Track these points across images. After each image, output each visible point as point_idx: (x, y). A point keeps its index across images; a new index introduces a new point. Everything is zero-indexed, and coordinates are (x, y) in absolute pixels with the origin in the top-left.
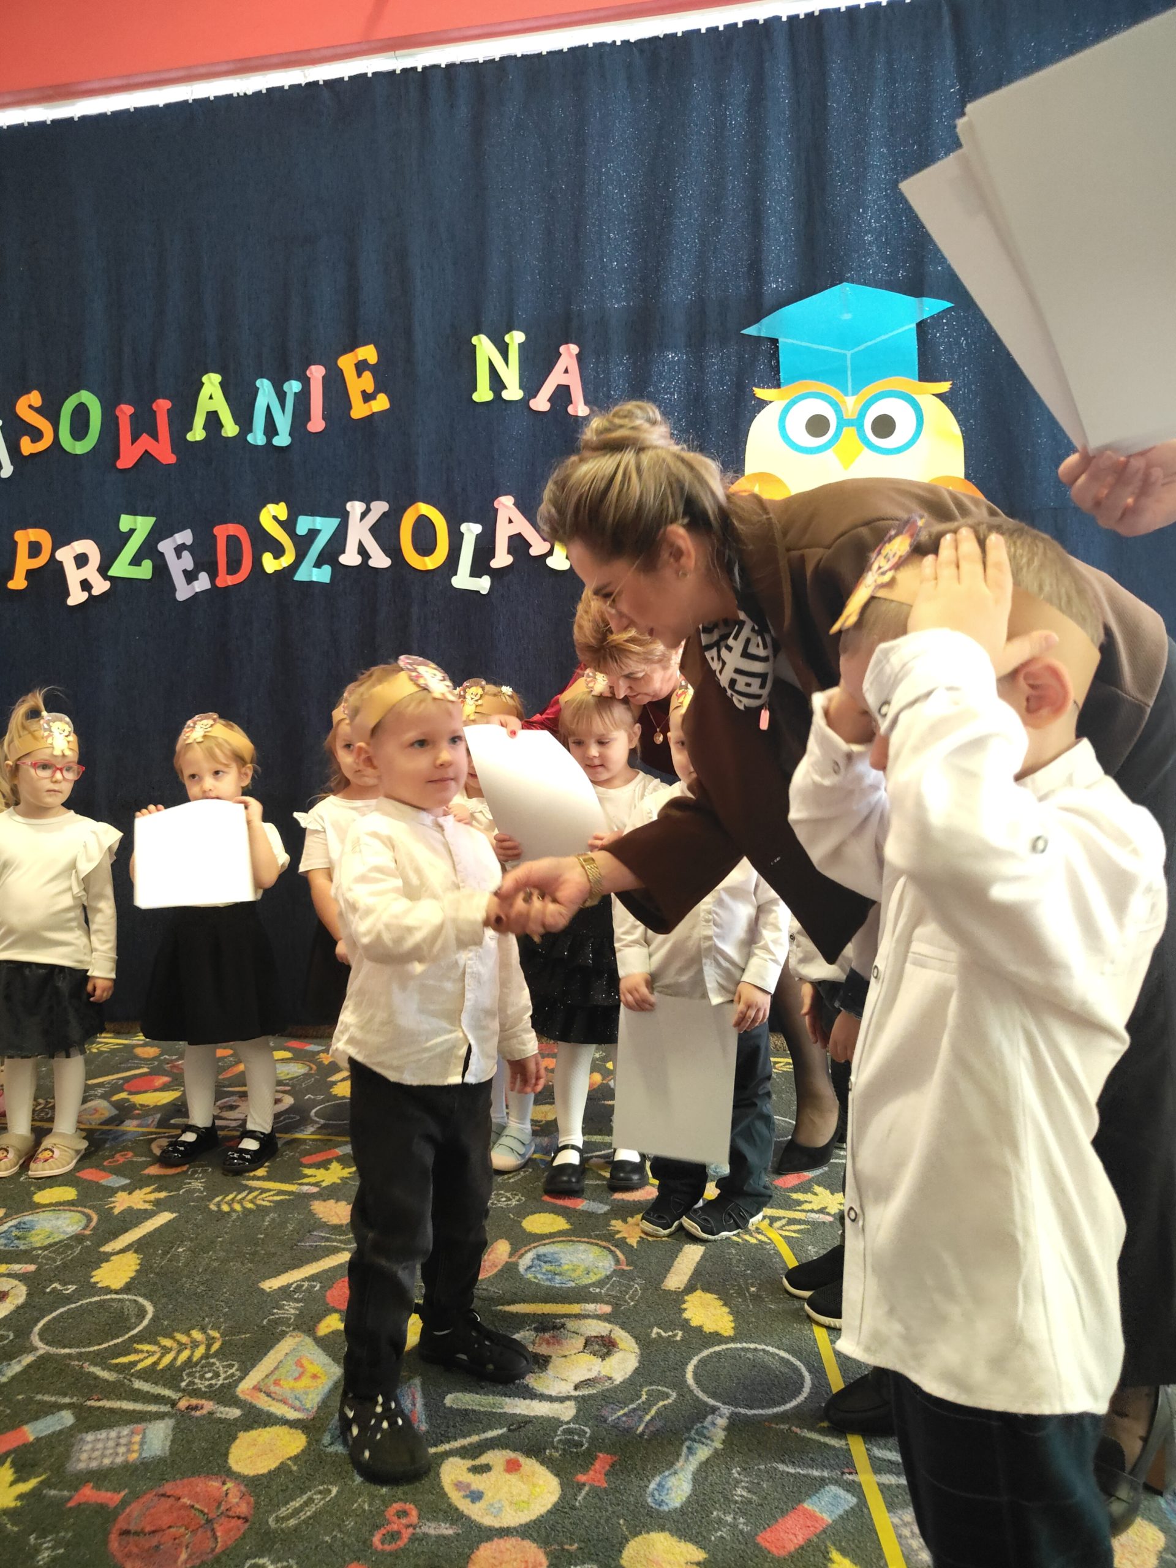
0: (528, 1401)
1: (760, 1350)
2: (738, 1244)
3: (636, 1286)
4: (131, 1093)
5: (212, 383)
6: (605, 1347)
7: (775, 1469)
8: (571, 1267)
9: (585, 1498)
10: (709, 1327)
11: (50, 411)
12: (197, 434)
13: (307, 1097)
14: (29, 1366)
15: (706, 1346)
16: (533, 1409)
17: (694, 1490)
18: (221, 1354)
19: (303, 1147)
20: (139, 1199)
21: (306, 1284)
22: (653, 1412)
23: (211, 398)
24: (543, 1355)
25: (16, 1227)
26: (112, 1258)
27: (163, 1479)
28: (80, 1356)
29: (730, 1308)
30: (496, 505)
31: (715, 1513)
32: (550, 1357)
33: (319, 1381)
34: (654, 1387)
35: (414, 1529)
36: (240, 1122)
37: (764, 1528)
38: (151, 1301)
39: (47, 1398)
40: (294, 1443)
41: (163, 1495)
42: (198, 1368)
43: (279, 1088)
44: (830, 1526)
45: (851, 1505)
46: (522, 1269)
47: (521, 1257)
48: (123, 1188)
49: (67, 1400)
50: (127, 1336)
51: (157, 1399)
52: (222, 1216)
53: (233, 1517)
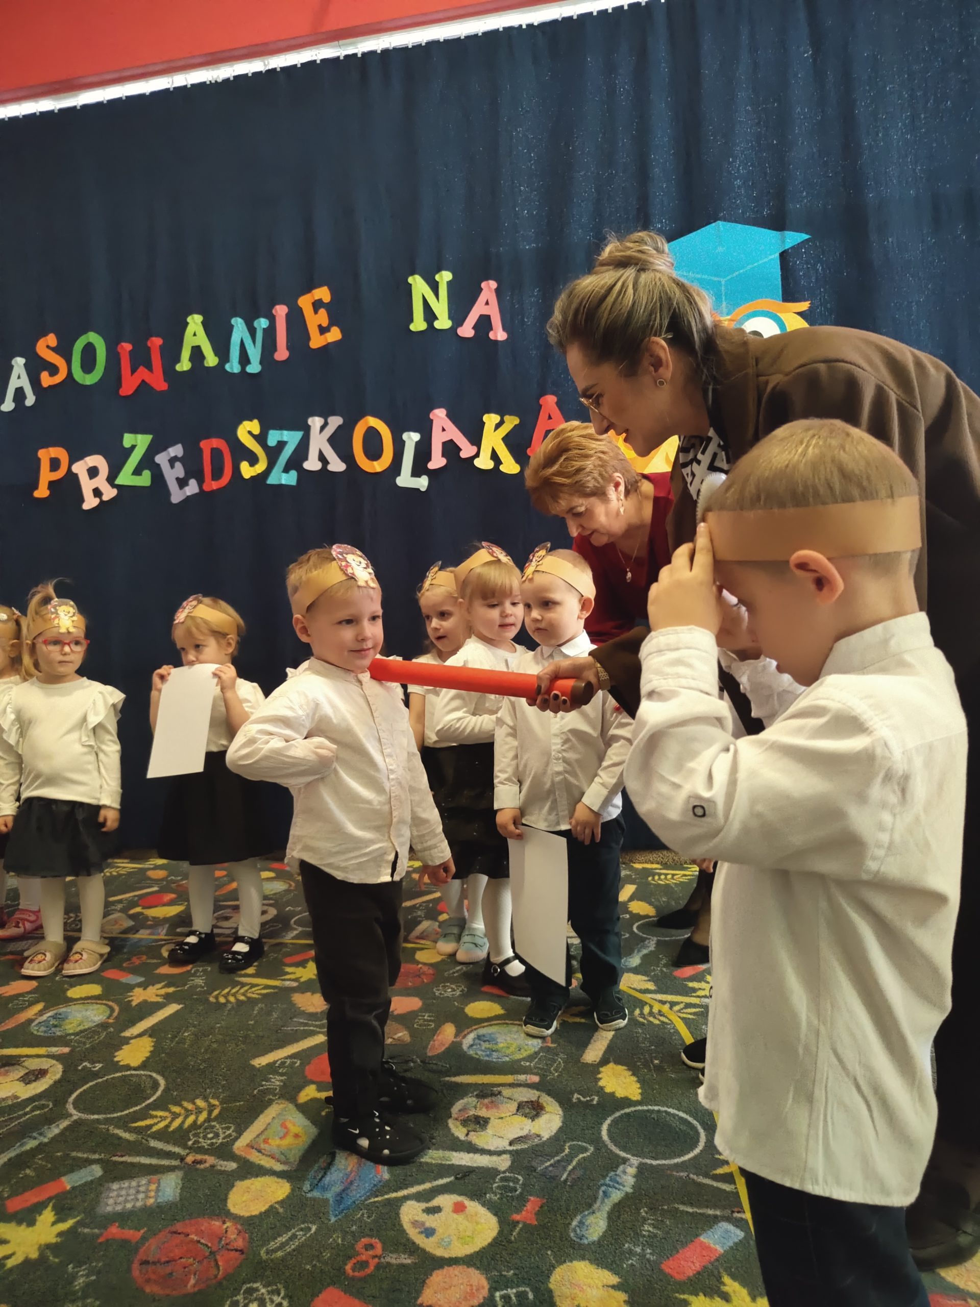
0: (471, 1155)
1: (663, 1112)
2: (643, 1024)
3: (560, 1060)
4: (144, 908)
5: (195, 322)
6: (534, 1110)
7: (677, 1209)
8: (505, 1045)
9: (519, 1233)
10: (620, 1094)
11: (64, 350)
12: (184, 365)
13: (287, 909)
14: (66, 1129)
15: (617, 1109)
16: (475, 1162)
17: (609, 1226)
18: (220, 1118)
19: (284, 950)
20: (152, 994)
21: (288, 1061)
22: (574, 1163)
23: (195, 335)
24: (483, 1117)
25: (54, 1017)
26: (132, 1041)
27: (174, 1219)
28: (108, 1121)
29: (637, 1077)
30: (431, 416)
31: (626, 1245)
32: (489, 1118)
33: (300, 1139)
34: (574, 1143)
35: (380, 1259)
36: (233, 930)
37: (668, 1258)
38: (163, 1076)
39: (80, 1155)
40: (280, 1190)
41: (175, 1233)
42: (201, 1130)
43: (265, 902)
44: (722, 1255)
45: (740, 1238)
46: (465, 1047)
47: (465, 1037)
48: (139, 985)
49: (97, 1156)
50: (144, 1105)
51: (169, 1155)
52: (219, 1006)
53: (232, 1250)
